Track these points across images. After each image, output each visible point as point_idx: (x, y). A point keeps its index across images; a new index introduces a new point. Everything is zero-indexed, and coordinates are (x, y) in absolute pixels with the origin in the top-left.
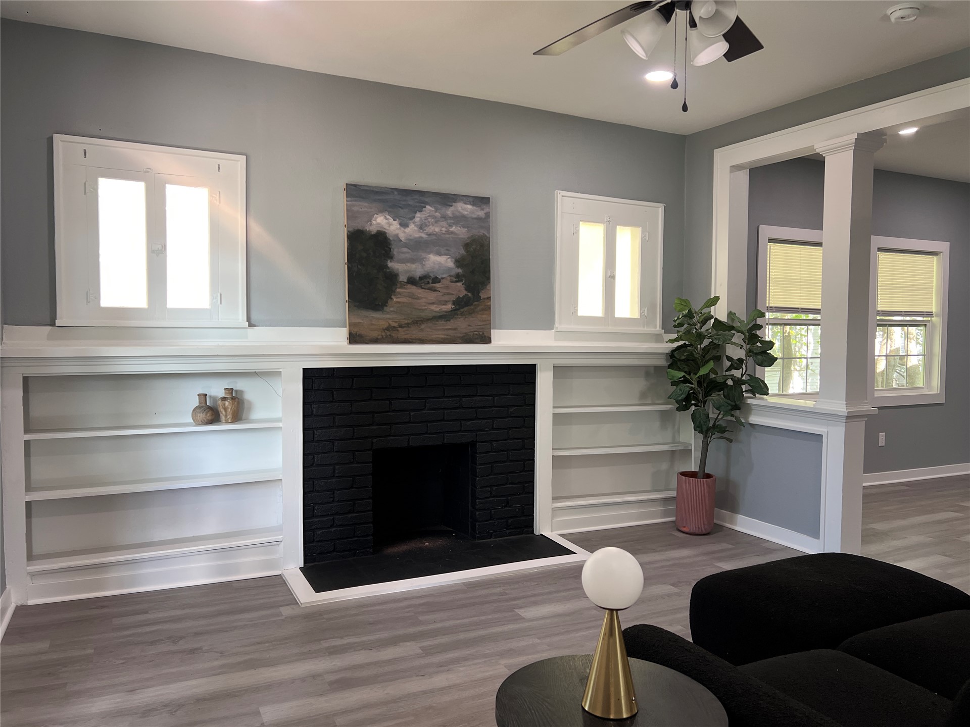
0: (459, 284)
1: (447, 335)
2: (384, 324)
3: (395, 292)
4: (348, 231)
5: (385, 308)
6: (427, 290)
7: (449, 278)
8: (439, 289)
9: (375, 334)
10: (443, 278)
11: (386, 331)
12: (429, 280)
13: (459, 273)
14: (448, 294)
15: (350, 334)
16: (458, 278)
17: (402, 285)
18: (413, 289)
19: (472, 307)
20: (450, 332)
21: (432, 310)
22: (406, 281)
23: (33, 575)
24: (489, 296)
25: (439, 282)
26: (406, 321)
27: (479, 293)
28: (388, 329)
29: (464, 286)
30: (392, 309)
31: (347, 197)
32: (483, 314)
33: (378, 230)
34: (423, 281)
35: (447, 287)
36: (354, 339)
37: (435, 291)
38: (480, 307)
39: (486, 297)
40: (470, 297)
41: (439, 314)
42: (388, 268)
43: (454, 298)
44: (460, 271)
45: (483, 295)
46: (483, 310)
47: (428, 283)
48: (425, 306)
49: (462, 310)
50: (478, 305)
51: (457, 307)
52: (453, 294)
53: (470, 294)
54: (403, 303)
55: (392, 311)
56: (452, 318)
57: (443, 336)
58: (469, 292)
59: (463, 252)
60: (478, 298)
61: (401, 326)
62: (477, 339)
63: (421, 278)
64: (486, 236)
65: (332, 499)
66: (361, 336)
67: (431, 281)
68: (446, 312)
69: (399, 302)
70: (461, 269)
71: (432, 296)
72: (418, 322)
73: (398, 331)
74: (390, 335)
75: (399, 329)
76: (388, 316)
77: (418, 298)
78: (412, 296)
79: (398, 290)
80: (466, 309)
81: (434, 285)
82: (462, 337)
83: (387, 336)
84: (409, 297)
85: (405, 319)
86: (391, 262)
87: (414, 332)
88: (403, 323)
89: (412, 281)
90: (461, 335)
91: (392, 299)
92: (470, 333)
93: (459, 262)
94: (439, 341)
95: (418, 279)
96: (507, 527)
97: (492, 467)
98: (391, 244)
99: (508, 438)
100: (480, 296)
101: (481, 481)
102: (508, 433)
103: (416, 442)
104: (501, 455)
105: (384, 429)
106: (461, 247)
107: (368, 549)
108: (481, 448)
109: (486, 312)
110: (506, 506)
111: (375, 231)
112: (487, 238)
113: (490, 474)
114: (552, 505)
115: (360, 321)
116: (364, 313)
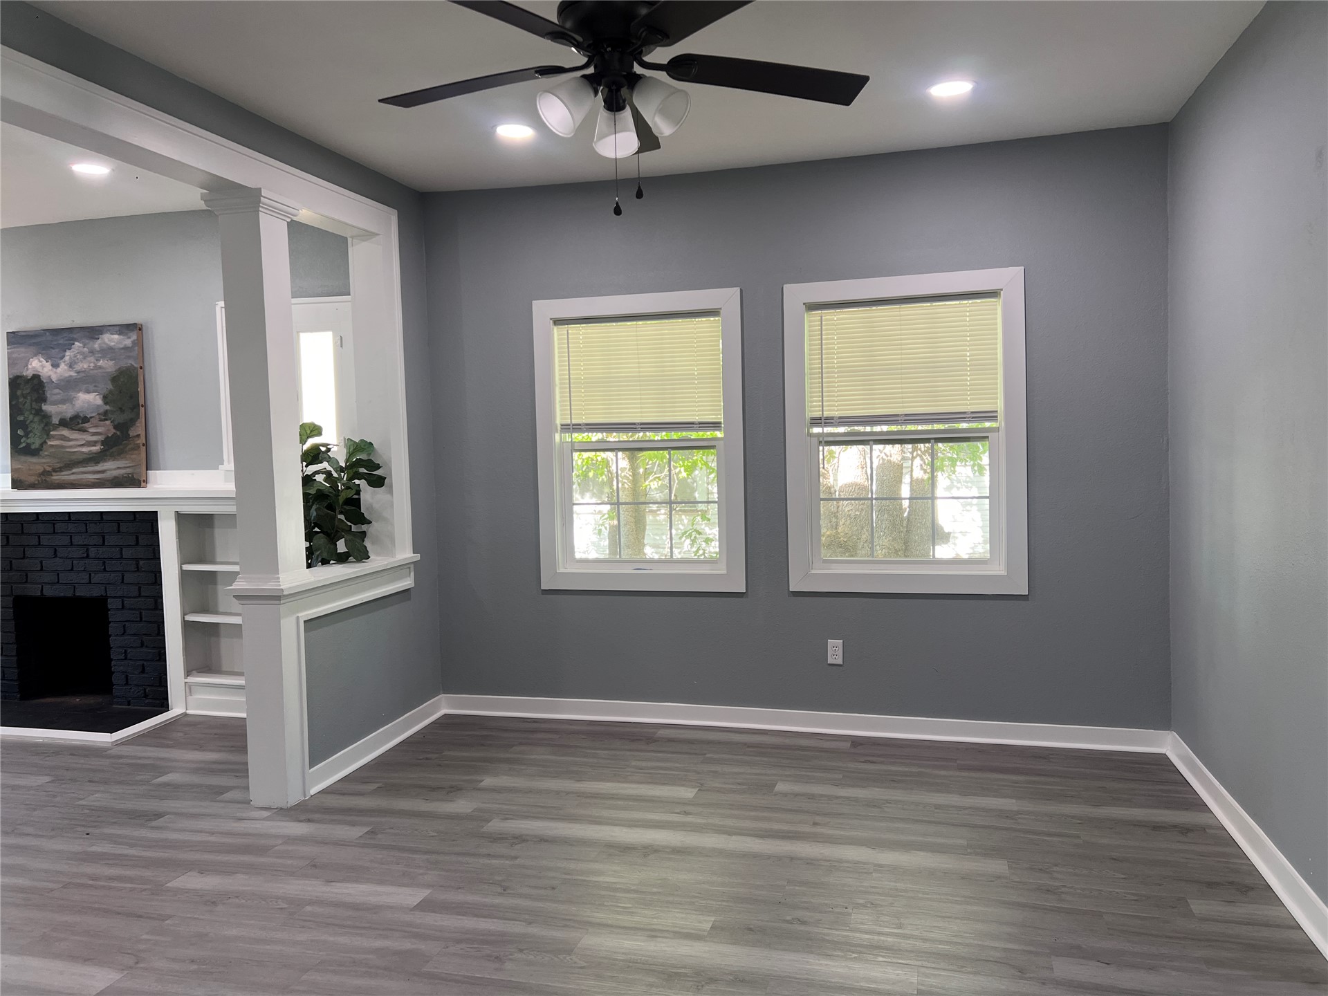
0: (108, 422)
1: (97, 479)
2: (40, 469)
3: (49, 435)
4: (10, 379)
5: (41, 452)
6: (77, 431)
7: (97, 417)
8: (90, 430)
9: (32, 479)
10: (91, 417)
11: (41, 476)
12: (78, 420)
13: (107, 410)
14: (97, 434)
15: (13, 480)
16: (105, 416)
17: (56, 427)
18: (65, 432)
19: (121, 447)
20: (98, 476)
21: (82, 452)
22: (58, 423)
24: (139, 434)
25: (88, 421)
26: (59, 465)
27: (128, 431)
28: (43, 473)
29: (112, 423)
30: (46, 453)
31: (8, 345)
32: (132, 454)
33: (34, 375)
34: (73, 422)
35: (96, 427)
36: (17, 484)
37: (84, 431)
38: (130, 446)
39: (136, 434)
40: (119, 436)
41: (88, 456)
42: (43, 411)
43: (102, 438)
44: (108, 407)
45: (132, 433)
46: (133, 449)
47: (78, 423)
48: (75, 448)
49: (111, 451)
50: (127, 444)
51: (107, 448)
52: (101, 434)
53: (118, 433)
54: (56, 446)
55: (46, 456)
56: (101, 460)
57: (93, 480)
58: (118, 430)
59: (110, 386)
60: (127, 437)
61: (54, 470)
62: (127, 482)
63: (71, 419)
64: (133, 366)
66: (20, 481)
67: (80, 422)
68: (95, 454)
69: (53, 446)
70: (109, 405)
71: (82, 437)
72: (69, 465)
73: (51, 475)
74: (45, 480)
75: (53, 474)
76: (44, 461)
77: (70, 440)
78: (64, 438)
79: (51, 433)
80: (114, 449)
81: (83, 425)
82: (111, 480)
83: (42, 482)
84: (61, 440)
85: (58, 463)
86: (45, 405)
87: (65, 476)
88: (56, 467)
89: (64, 423)
90: (111, 478)
91: (46, 442)
92: (119, 476)
93: (105, 399)
94: (84, 485)
95: (68, 420)
96: (146, 696)
97: (124, 626)
98: (44, 387)
99: (140, 596)
100: (129, 435)
101: (116, 641)
102: (140, 589)
103: (49, 592)
104: (134, 614)
105: (20, 575)
106: (109, 382)
107: (15, 694)
108: (112, 604)
109: (136, 452)
110: (143, 672)
111: (31, 375)
112: (136, 368)
113: (123, 634)
114: (185, 678)
115: (20, 466)
116: (23, 458)
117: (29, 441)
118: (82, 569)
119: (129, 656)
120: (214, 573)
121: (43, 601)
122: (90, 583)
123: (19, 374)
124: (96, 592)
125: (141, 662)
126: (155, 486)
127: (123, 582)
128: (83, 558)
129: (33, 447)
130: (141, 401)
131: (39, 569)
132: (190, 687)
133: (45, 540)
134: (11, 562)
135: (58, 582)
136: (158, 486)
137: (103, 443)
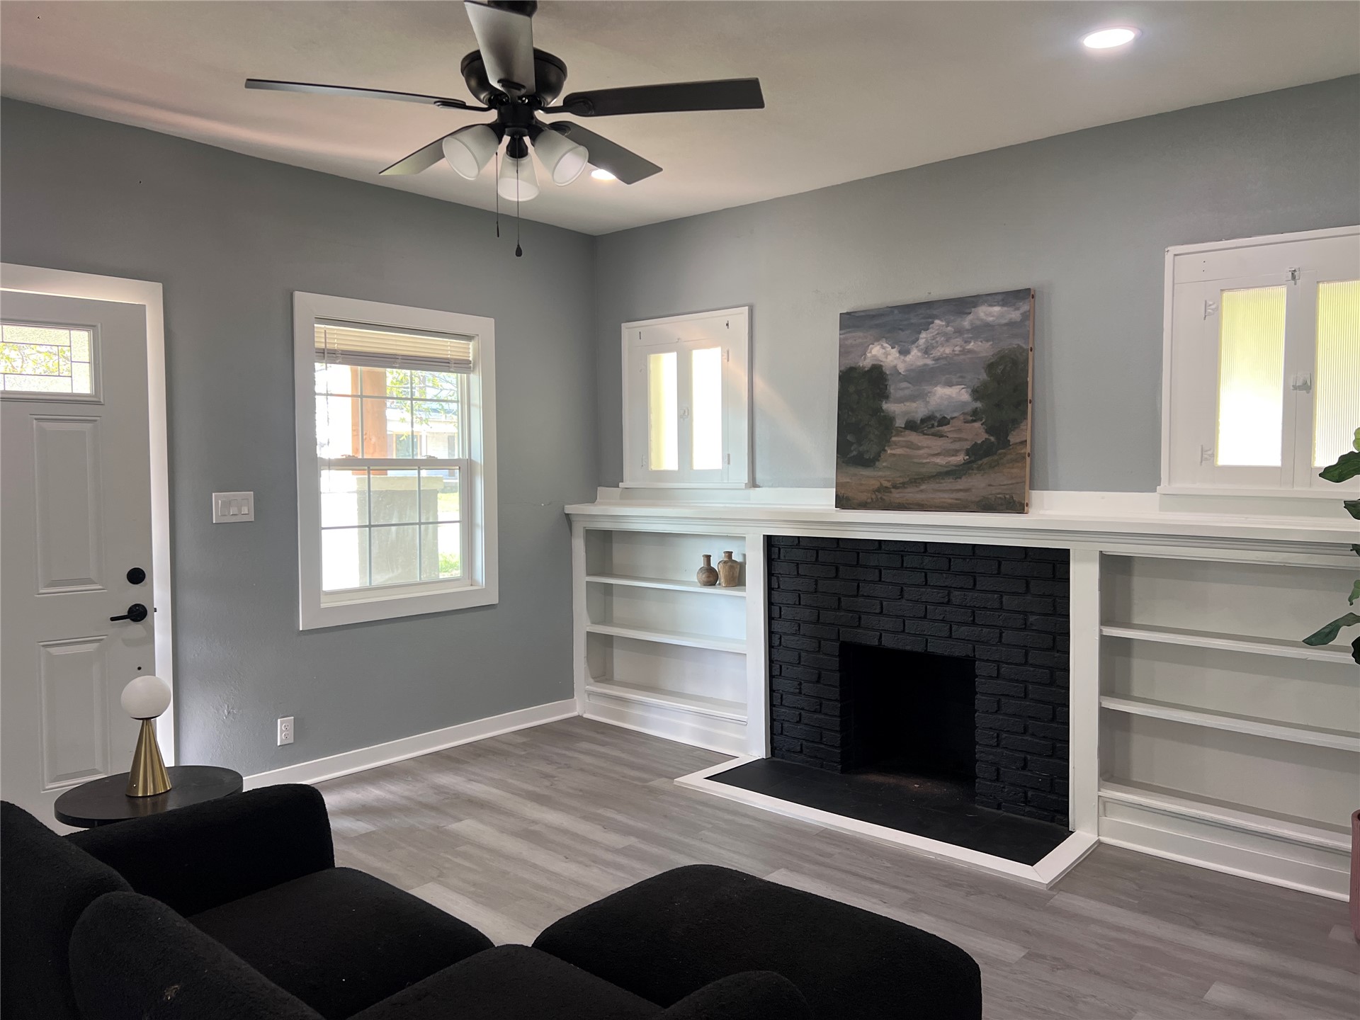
0: (977, 425)
1: (957, 499)
2: (875, 484)
3: (889, 442)
4: (840, 371)
5: (877, 463)
6: (930, 437)
7: (962, 417)
8: (949, 435)
9: (864, 497)
10: (952, 418)
11: (877, 493)
12: (933, 422)
13: (977, 408)
14: (960, 440)
15: (837, 496)
16: (975, 415)
17: (899, 432)
18: (913, 437)
19: (996, 457)
20: (961, 495)
21: (936, 464)
22: (903, 426)
23: (590, 694)
24: (1024, 439)
25: (948, 423)
26: (901, 480)
27: (1008, 435)
28: (879, 490)
29: (984, 426)
30: (884, 464)
31: (840, 330)
32: (1013, 468)
33: (873, 365)
34: (925, 425)
35: (959, 430)
36: (843, 502)
37: (941, 436)
38: (1009, 457)
39: (1019, 440)
40: (993, 443)
41: (946, 469)
42: (883, 411)
43: (967, 445)
44: (978, 405)
45: (1013, 438)
46: (1013, 461)
47: (933, 426)
48: (927, 458)
49: (980, 462)
50: (1005, 454)
51: (973, 459)
52: (966, 440)
53: (992, 439)
54: (899, 455)
55: (884, 467)
56: (965, 474)
57: (950, 501)
58: (992, 435)
59: (984, 376)
60: (1006, 444)
61: (895, 487)
62: (1002, 505)
63: (923, 421)
64: (1021, 347)
65: (798, 691)
66: (848, 499)
67: (936, 424)
68: (956, 466)
69: (894, 455)
70: (981, 401)
71: (937, 444)
72: (917, 480)
73: (891, 492)
74: (881, 498)
75: (893, 490)
76: (881, 473)
77: (919, 448)
78: (910, 445)
79: (894, 439)
80: (985, 460)
81: (940, 428)
82: (978, 502)
83: (877, 500)
84: (907, 448)
85: (900, 477)
86: (886, 403)
87: (911, 494)
88: (898, 482)
89: (911, 426)
90: (977, 499)
91: (885, 451)
92: (990, 496)
93: (977, 394)
94: (944, 508)
95: (919, 422)
96: (1027, 802)
97: (999, 702)
98: (886, 380)
99: (1026, 663)
100: (1009, 441)
101: (983, 719)
102: (1026, 654)
103: (889, 642)
104: (1015, 687)
105: (852, 617)
106: (983, 371)
107: (836, 765)
108: (981, 669)
109: (1020, 464)
110: (1024, 768)
111: (870, 366)
112: (1025, 350)
113: (996, 712)
114: (1099, 790)
115: (848, 480)
116: (853, 470)
117: (861, 449)
118: (941, 618)
119: (1003, 743)
120: (1128, 641)
121: (879, 653)
122: (950, 637)
123: (853, 365)
124: (959, 650)
125: (1022, 755)
126: (1042, 512)
127: (1000, 641)
128: (943, 603)
129: (867, 456)
130: (1030, 397)
131: (878, 611)
132: (1105, 803)
133: (887, 576)
134: (839, 599)
135: (904, 631)
136: (1048, 512)
137: (968, 452)
